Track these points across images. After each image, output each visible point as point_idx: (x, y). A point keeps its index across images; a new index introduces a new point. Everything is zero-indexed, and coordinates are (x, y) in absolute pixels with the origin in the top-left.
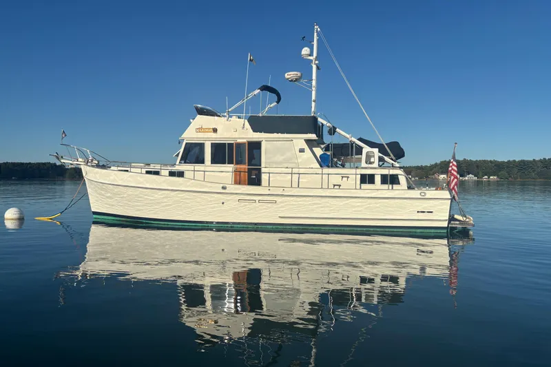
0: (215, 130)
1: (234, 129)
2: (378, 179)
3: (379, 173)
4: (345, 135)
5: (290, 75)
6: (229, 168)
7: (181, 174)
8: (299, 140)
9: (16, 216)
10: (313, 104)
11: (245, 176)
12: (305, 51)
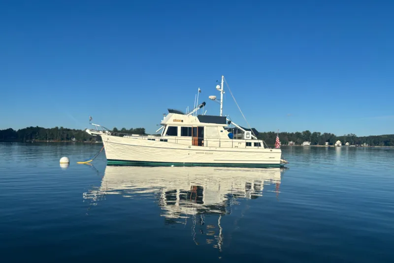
0: (182, 121)
1: (191, 121)
2: (253, 144)
3: (253, 142)
4: (235, 125)
5: (212, 97)
6: (190, 138)
7: (166, 141)
8: (220, 127)
9: (67, 161)
10: (221, 110)
11: (197, 142)
12: (218, 87)
